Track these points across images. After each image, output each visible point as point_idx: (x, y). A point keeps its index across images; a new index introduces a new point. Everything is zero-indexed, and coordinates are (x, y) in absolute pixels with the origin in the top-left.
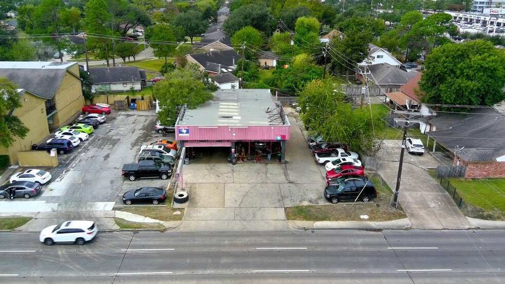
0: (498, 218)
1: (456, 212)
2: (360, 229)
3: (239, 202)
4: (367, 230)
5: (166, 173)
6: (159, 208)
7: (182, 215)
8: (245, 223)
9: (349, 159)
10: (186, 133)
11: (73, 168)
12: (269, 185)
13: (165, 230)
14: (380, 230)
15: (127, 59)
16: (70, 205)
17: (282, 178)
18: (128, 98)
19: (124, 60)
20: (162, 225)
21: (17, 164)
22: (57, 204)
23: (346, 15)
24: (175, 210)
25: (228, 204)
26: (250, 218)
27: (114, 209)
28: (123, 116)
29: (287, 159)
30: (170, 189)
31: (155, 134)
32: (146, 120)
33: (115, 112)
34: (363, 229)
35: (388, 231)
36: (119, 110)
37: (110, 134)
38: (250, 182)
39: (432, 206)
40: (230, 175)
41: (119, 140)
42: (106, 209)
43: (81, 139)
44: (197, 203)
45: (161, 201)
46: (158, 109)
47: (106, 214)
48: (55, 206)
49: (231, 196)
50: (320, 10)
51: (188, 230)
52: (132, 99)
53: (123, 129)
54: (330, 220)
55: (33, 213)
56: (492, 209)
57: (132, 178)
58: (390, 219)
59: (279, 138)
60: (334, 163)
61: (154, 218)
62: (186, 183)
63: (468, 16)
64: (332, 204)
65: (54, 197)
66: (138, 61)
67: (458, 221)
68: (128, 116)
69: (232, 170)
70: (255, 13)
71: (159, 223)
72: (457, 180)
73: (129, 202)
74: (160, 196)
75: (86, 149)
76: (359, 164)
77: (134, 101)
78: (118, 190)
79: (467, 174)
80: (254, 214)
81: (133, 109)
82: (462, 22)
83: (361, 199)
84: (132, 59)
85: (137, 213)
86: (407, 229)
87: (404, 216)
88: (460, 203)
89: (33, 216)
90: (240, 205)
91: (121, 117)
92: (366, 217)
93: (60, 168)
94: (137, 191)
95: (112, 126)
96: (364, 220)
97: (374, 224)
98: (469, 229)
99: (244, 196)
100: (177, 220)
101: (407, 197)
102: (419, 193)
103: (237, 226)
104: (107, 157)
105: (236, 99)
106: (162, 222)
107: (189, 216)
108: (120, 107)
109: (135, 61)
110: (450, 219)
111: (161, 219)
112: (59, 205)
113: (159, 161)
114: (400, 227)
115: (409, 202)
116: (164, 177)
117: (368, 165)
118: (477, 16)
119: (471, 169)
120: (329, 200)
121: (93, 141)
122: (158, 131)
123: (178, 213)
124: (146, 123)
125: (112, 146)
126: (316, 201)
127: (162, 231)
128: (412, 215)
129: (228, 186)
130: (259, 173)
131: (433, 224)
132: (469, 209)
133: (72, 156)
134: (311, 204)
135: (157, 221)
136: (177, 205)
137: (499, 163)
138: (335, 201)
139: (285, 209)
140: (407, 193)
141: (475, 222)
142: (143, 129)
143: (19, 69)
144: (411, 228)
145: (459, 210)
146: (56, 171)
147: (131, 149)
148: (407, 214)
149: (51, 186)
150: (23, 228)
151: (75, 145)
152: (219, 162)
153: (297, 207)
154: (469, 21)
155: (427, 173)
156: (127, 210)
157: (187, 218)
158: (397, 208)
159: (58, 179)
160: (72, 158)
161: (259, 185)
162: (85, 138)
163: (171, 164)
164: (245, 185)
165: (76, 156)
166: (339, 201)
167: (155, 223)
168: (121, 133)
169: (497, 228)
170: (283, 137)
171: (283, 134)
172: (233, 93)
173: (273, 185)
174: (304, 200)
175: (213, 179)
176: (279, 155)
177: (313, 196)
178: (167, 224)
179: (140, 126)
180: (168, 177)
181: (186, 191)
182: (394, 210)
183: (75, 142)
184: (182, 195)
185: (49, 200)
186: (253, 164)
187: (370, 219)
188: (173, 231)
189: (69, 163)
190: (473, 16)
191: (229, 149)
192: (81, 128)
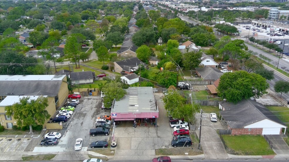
0: (241, 154)
1: (224, 151)
2: (184, 159)
3: (137, 147)
4: (187, 159)
5: (107, 133)
6: (105, 150)
7: (114, 153)
8: (139, 156)
9: (183, 126)
10: (115, 115)
11: (69, 130)
12: (149, 138)
13: (108, 160)
14: (192, 160)
15: (85, 60)
16: (70, 149)
17: (155, 135)
18: (88, 90)
19: (83, 61)
20: (106, 157)
21: (46, 128)
22: (65, 148)
23: (195, 31)
25: (132, 148)
26: (141, 154)
27: (88, 150)
28: (86, 100)
29: (158, 124)
30: (109, 141)
31: (101, 110)
32: (97, 101)
33: (83, 97)
34: (185, 159)
35: (195, 160)
36: (84, 96)
37: (82, 110)
39: (214, 149)
40: (133, 133)
41: (86, 114)
42: (85, 150)
43: (70, 114)
44: (120, 147)
45: (106, 147)
46: (102, 96)
47: (85, 153)
48: (64, 149)
49: (134, 144)
50: (182, 28)
51: (117, 160)
52: (90, 91)
53: (87, 108)
54: (173, 155)
55: (56, 152)
56: (238, 150)
57: (94, 135)
58: (197, 155)
59: (154, 117)
60: (177, 127)
61: (103, 154)
62: (116, 138)
63: (264, 24)
64: (174, 148)
65: (63, 145)
66: (90, 61)
67: (224, 156)
68: (89, 99)
69: (135, 131)
70: (148, 33)
71: (105, 157)
72: (228, 135)
73: (93, 147)
74: (106, 145)
75: (73, 119)
76: (187, 128)
77: (91, 91)
78: (88, 141)
79: (232, 133)
80: (143, 152)
81: (91, 95)
82: (261, 27)
83: (186, 146)
84: (87, 60)
85: (97, 152)
86: (203, 159)
87: (203, 153)
88: (226, 147)
89: (56, 154)
90: (137, 148)
91: (85, 99)
92: (187, 154)
93: (64, 130)
94: (96, 142)
95: (82, 106)
96: (186, 155)
97: (190, 157)
98: (228, 159)
99: (139, 144)
100: (112, 155)
101: (205, 144)
102: (210, 142)
103: (136, 158)
104: (82, 124)
105: (137, 93)
106: (106, 156)
107: (117, 154)
108: (85, 94)
109: (88, 61)
110: (221, 154)
111: (106, 154)
112: (66, 148)
113: (104, 127)
114: (200, 158)
115: (205, 147)
116: (107, 135)
117: (191, 128)
118: (269, 24)
119: (233, 131)
120: (173, 146)
121: (75, 115)
122: (102, 109)
123: (113, 152)
124: (97, 104)
125: (83, 117)
126: (168, 146)
127: (107, 160)
128: (206, 153)
129: (133, 139)
130: (146, 132)
131: (214, 157)
132: (229, 150)
133: (68, 123)
134: (166, 148)
135: (105, 156)
136: (112, 149)
137: (246, 129)
138: (175, 146)
139: (155, 150)
140: (205, 142)
141: (231, 156)
142: (96, 107)
143: (41, 81)
144: (204, 159)
145: (225, 150)
146: (62, 131)
147: (92, 119)
148: (204, 152)
149: (61, 139)
150: (53, 159)
151: (68, 117)
152: (129, 126)
153: (160, 149)
154: (265, 26)
155: (216, 132)
156: (93, 151)
157: (116, 154)
158: (200, 150)
159: (64, 136)
160: (68, 124)
161: (145, 138)
162: (72, 113)
163: (109, 128)
164: (140, 138)
165: (69, 123)
166: (177, 146)
167: (104, 157)
168: (87, 110)
169: (239, 159)
170: (156, 116)
171: (156, 115)
172: (136, 89)
173: (151, 138)
174: (163, 146)
175: (126, 135)
176: (154, 123)
177: (167, 144)
178: (109, 157)
179: (94, 106)
180: (108, 135)
181: (116, 142)
182: (199, 150)
183: (68, 116)
184: (114, 144)
185: (62, 146)
186: (143, 128)
187: (189, 155)
188: (111, 160)
189: (67, 128)
190: (267, 24)
191: (133, 121)
192: (69, 108)
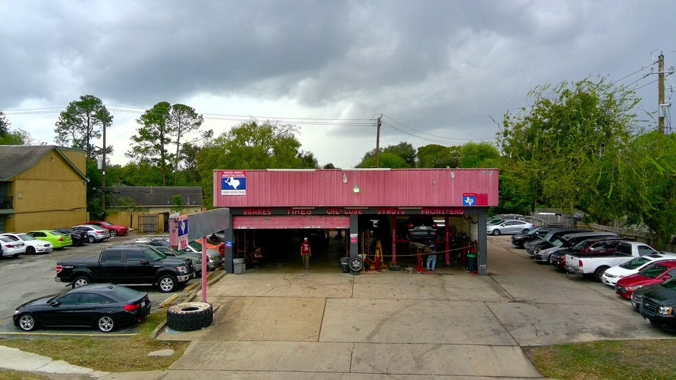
3: (366, 332)
5: (173, 275)
6: (111, 339)
7: (176, 357)
10: (239, 188)
17: (489, 294)
24: (157, 345)
25: (331, 335)
38: (398, 296)
40: (343, 287)
43: (30, 248)
44: (234, 331)
45: (127, 322)
49: (343, 321)
57: (81, 284)
69: (351, 283)
80: (418, 360)
90: (369, 337)
99: (384, 321)
100: (152, 369)
106: (97, 374)
107: (197, 361)
111: (102, 366)
116: (167, 283)
123: (166, 351)
130: (422, 286)
136: (170, 335)
139: (525, 349)
157: (188, 365)
162: (42, 248)
164: (388, 302)
170: (481, 200)
171: (480, 192)
174: (581, 332)
176: (471, 256)
186: (406, 275)
